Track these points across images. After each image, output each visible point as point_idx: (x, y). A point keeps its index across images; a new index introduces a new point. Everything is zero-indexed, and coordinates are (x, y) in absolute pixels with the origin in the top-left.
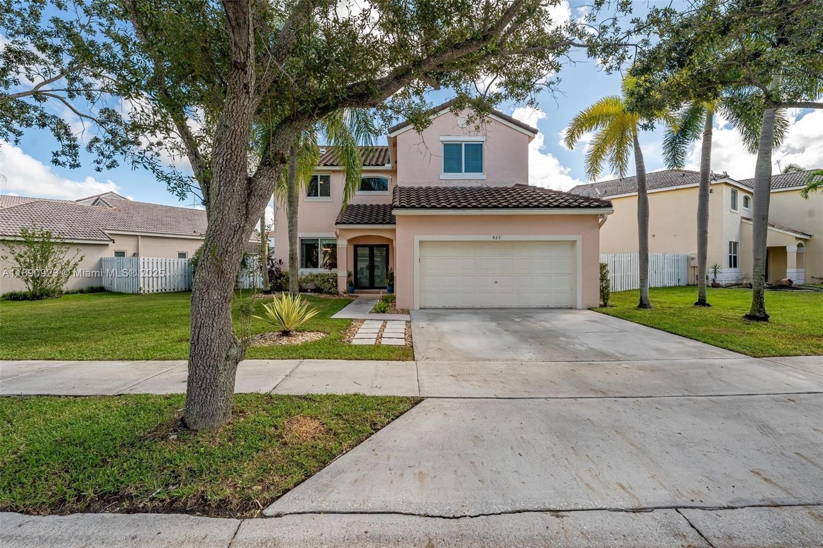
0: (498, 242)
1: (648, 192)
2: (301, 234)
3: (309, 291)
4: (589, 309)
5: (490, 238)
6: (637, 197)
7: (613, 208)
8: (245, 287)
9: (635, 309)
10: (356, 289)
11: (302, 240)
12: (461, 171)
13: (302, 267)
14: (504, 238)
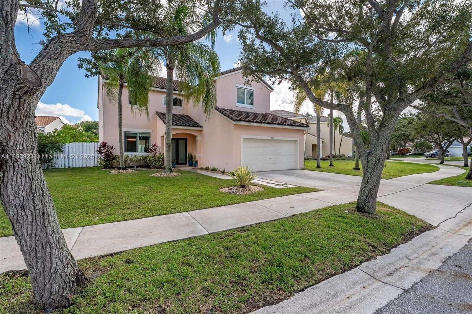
0: (273, 140)
1: (320, 122)
2: (124, 130)
3: (135, 167)
4: (301, 169)
5: (270, 138)
6: (316, 124)
7: (310, 128)
8: (60, 167)
9: (316, 168)
10: (176, 164)
11: (125, 133)
12: (244, 103)
13: (125, 152)
14: (275, 138)
